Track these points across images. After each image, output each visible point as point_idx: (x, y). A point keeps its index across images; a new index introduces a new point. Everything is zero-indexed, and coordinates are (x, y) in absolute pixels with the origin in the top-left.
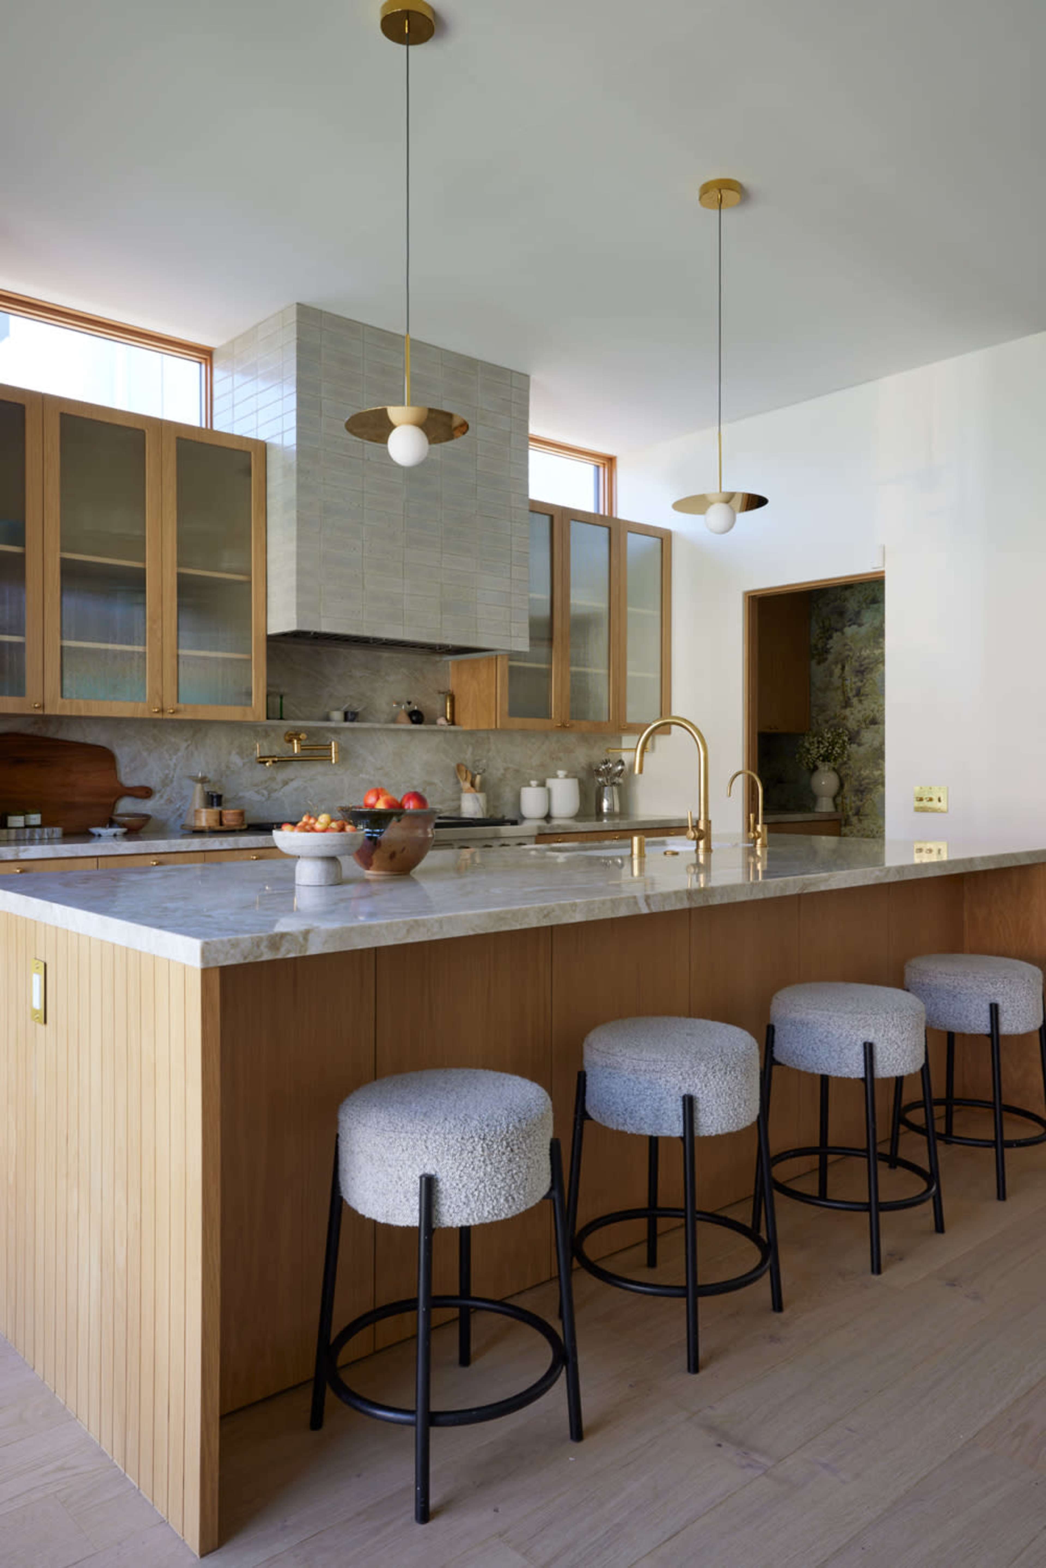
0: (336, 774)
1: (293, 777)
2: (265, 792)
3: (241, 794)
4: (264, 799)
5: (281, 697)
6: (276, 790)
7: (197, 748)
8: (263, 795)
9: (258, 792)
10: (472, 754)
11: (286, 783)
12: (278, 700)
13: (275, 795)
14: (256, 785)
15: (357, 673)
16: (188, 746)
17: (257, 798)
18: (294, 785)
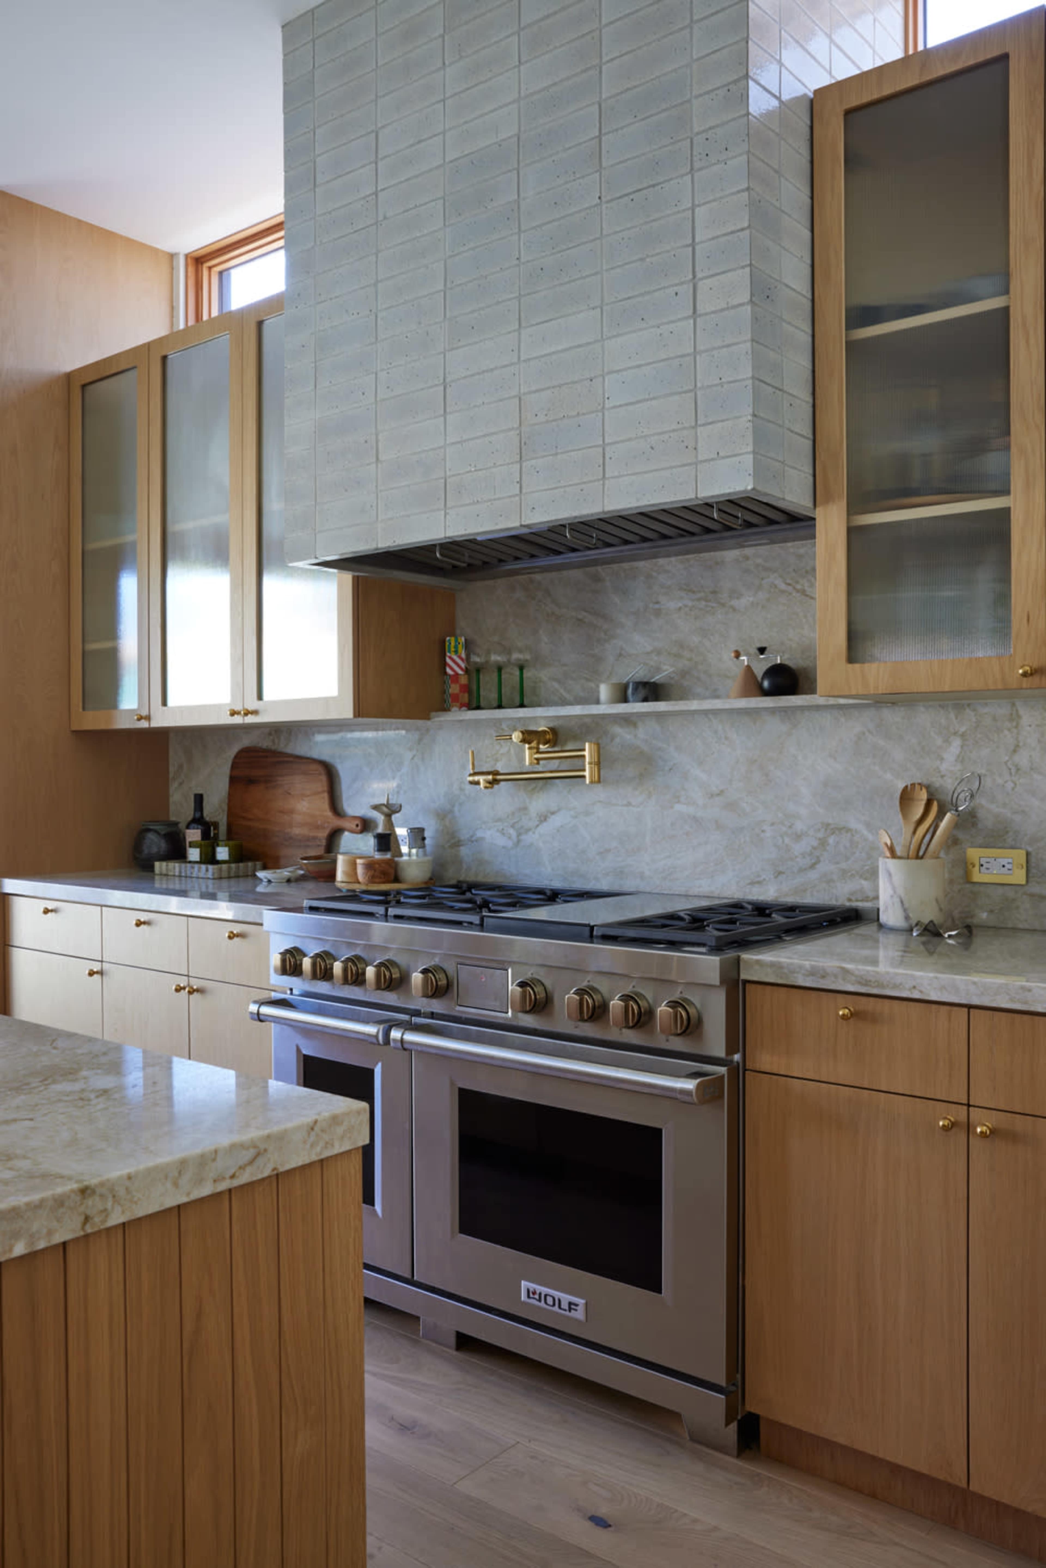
0: (629, 804)
1: (554, 808)
2: (512, 831)
3: (479, 834)
4: (510, 844)
5: (521, 668)
6: (528, 830)
7: (423, 759)
8: (510, 838)
9: (502, 832)
10: (961, 759)
11: (543, 818)
12: (517, 673)
13: (528, 838)
14: (500, 820)
15: (671, 604)
16: (414, 756)
17: (501, 841)
18: (556, 821)
